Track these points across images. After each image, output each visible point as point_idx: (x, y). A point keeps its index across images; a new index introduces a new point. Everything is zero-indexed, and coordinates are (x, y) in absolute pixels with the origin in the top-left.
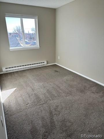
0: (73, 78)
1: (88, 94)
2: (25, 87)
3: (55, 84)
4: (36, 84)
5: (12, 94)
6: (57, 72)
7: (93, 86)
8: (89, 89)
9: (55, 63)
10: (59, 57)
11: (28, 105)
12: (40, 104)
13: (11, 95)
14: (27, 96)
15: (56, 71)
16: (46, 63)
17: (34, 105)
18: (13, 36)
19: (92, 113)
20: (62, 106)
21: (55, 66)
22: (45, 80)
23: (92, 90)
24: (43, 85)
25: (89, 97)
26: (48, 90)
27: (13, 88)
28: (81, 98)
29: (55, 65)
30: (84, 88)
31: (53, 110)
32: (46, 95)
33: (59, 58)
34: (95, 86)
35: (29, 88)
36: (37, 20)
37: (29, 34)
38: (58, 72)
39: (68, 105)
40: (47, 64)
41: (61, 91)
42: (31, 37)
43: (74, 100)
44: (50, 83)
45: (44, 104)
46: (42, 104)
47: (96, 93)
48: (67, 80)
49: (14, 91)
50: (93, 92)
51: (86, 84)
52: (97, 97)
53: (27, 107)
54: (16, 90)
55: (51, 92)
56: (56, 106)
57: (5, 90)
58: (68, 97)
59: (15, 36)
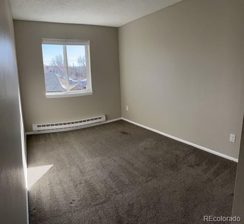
0: (155, 142)
1: (184, 169)
2: (68, 166)
3: (125, 160)
4: (87, 160)
5: (44, 175)
6: (125, 135)
7: (190, 154)
8: (184, 159)
9: (121, 117)
10: (127, 107)
11: (74, 205)
12: (97, 202)
13: (42, 178)
14: (71, 184)
15: (123, 133)
16: (104, 118)
17: (84, 204)
18: (51, 71)
19: (196, 206)
20: (140, 203)
21: (122, 122)
22: (104, 151)
23: (188, 161)
24: (100, 162)
25: (185, 175)
26: (111, 172)
27: (47, 164)
28: (172, 180)
29: (122, 120)
30: (176, 160)
31: (123, 214)
32: (108, 183)
33: (127, 110)
34: (193, 153)
35: (74, 168)
36: (89, 47)
37: (74, 68)
38: (127, 134)
39: (152, 199)
40: (106, 120)
41: (136, 173)
42: (77, 73)
43: (161, 188)
44: (113, 158)
45: (104, 202)
46: (102, 203)
47: (196, 167)
48: (145, 149)
49: (48, 171)
50: (191, 164)
51: (178, 152)
52: (198, 174)
53: (71, 207)
54: (51, 168)
55: (116, 176)
56: (129, 205)
57: (34, 166)
58: (149, 183)
59: (54, 71)
